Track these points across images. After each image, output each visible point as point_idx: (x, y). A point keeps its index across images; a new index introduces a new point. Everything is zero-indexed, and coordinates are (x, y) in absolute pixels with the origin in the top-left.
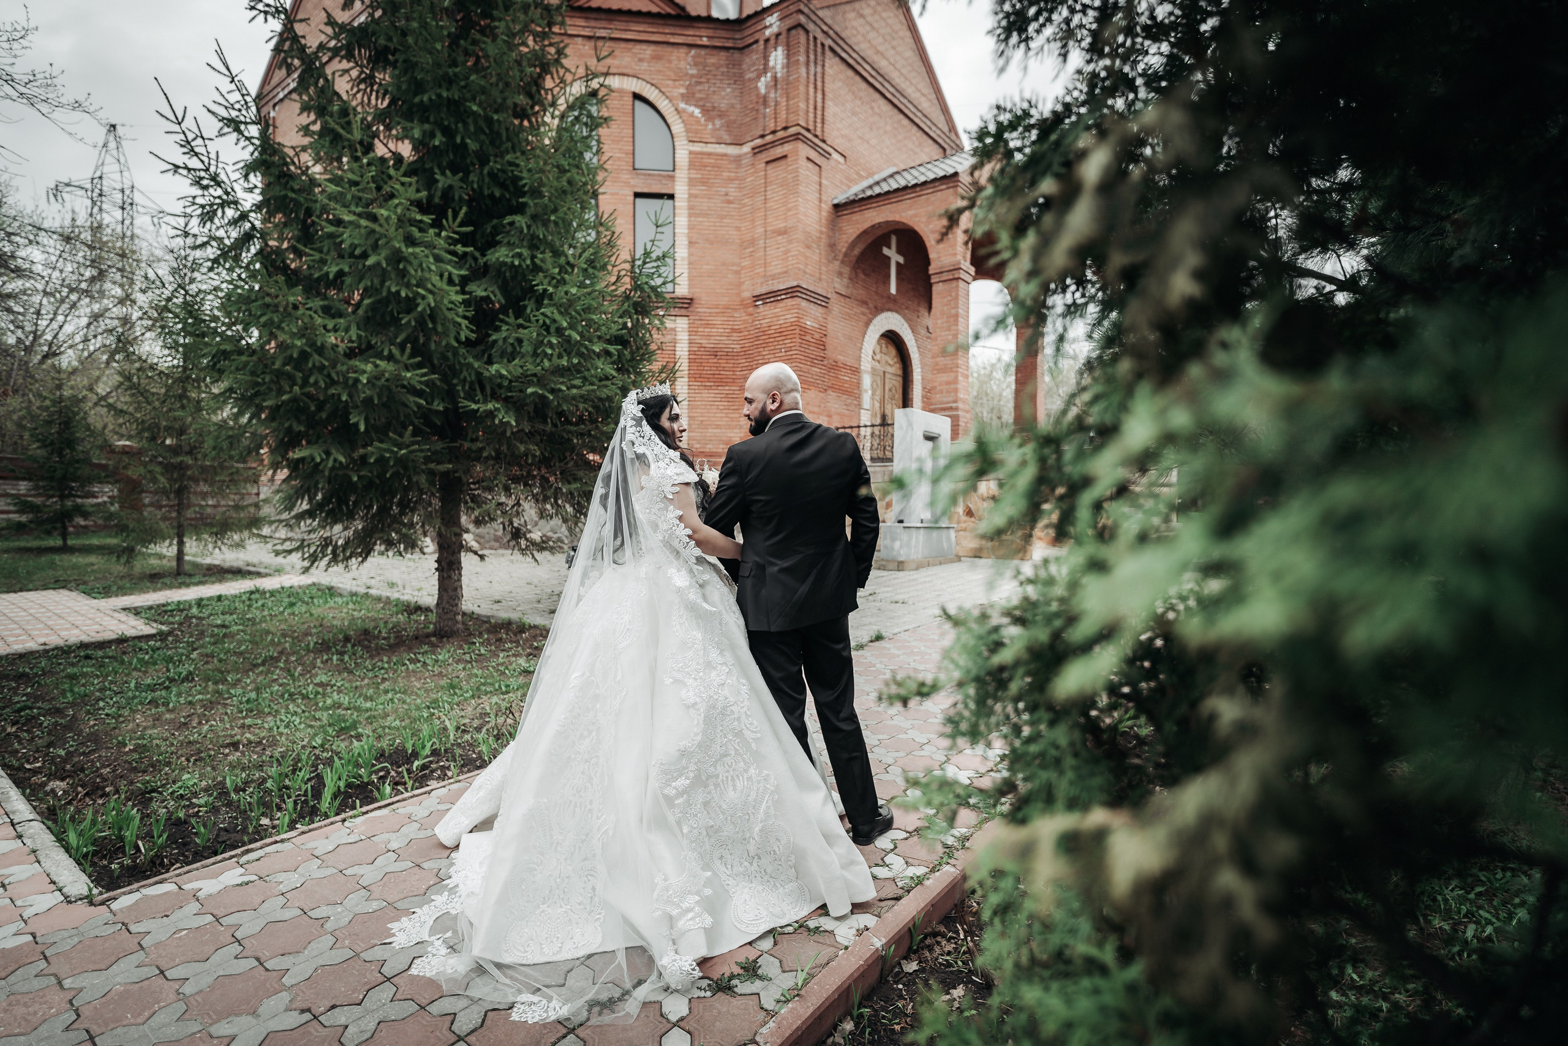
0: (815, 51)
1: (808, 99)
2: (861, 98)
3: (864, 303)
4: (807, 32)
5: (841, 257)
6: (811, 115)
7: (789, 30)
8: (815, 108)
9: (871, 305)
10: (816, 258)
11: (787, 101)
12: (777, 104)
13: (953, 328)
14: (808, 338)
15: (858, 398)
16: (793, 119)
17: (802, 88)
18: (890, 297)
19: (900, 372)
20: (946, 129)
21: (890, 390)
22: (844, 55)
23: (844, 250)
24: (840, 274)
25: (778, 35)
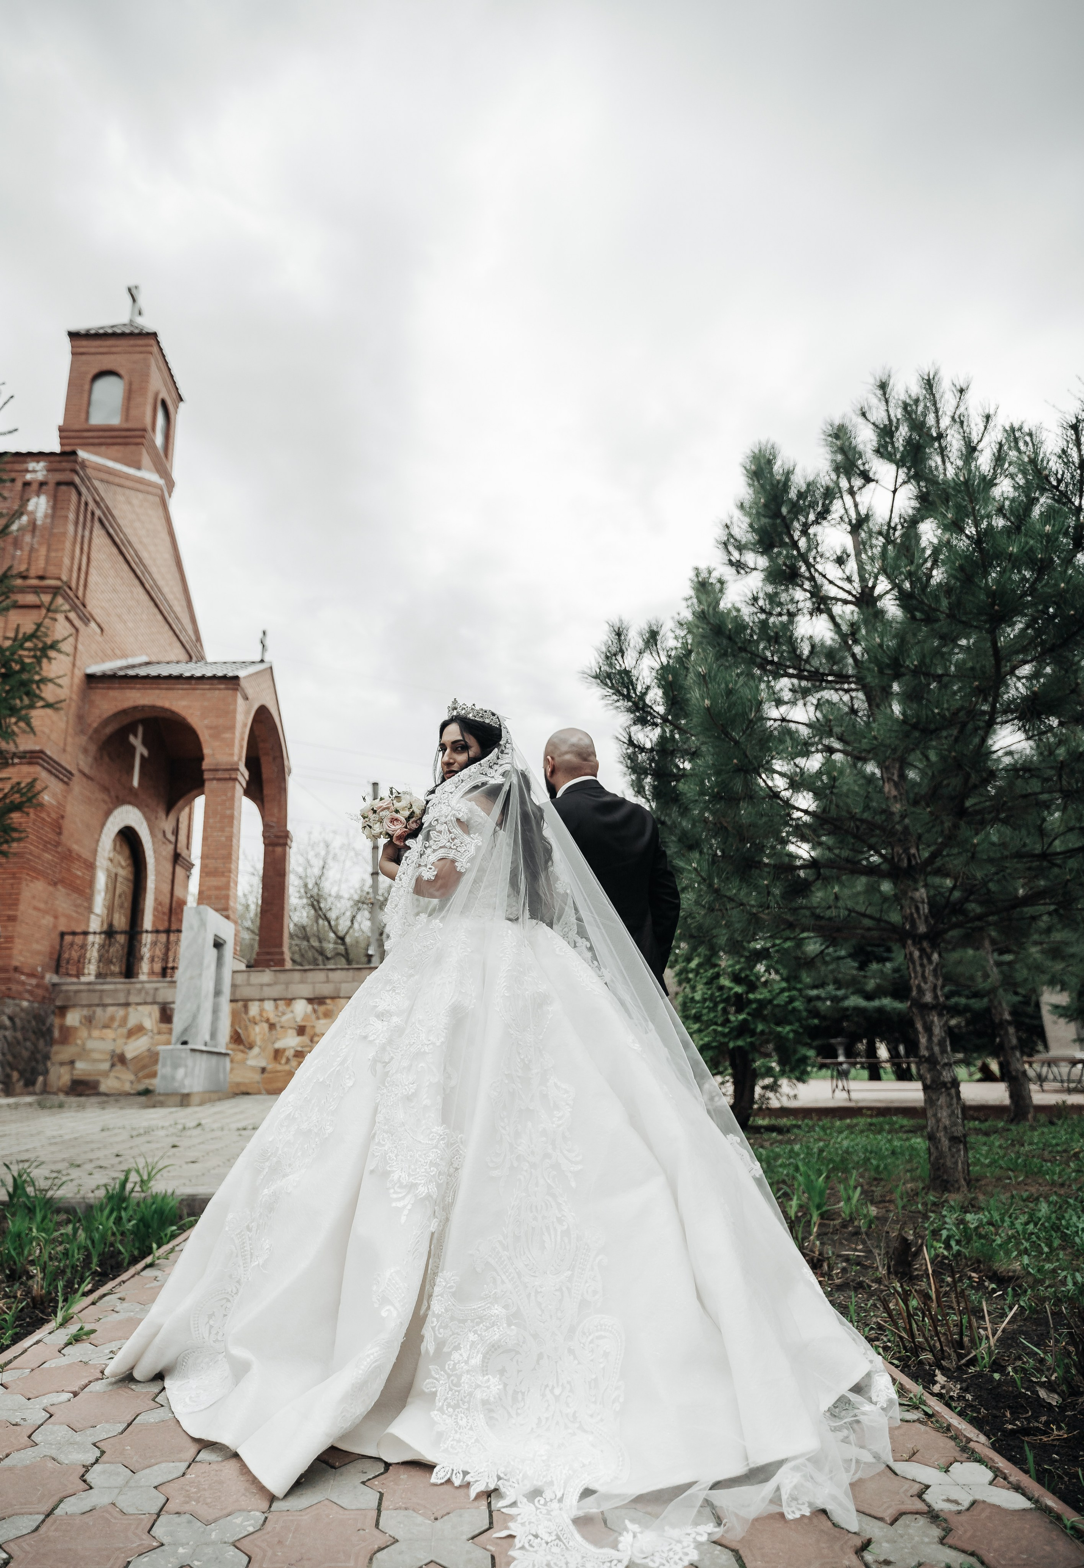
0: (85, 517)
1: (73, 558)
2: (122, 578)
3: (105, 789)
4: (79, 494)
5: (90, 731)
6: (75, 575)
7: (59, 484)
8: (79, 569)
9: (113, 794)
10: (62, 725)
11: (48, 551)
12: (32, 550)
13: (227, 829)
14: (44, 815)
15: (89, 899)
16: (52, 570)
17: (68, 545)
18: (131, 788)
19: (131, 877)
20: (194, 638)
21: (120, 896)
22: (111, 531)
23: (95, 725)
24: (85, 751)
25: (42, 484)
